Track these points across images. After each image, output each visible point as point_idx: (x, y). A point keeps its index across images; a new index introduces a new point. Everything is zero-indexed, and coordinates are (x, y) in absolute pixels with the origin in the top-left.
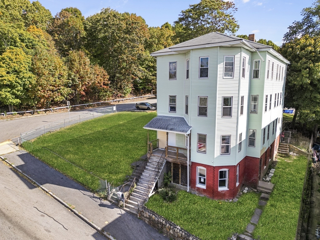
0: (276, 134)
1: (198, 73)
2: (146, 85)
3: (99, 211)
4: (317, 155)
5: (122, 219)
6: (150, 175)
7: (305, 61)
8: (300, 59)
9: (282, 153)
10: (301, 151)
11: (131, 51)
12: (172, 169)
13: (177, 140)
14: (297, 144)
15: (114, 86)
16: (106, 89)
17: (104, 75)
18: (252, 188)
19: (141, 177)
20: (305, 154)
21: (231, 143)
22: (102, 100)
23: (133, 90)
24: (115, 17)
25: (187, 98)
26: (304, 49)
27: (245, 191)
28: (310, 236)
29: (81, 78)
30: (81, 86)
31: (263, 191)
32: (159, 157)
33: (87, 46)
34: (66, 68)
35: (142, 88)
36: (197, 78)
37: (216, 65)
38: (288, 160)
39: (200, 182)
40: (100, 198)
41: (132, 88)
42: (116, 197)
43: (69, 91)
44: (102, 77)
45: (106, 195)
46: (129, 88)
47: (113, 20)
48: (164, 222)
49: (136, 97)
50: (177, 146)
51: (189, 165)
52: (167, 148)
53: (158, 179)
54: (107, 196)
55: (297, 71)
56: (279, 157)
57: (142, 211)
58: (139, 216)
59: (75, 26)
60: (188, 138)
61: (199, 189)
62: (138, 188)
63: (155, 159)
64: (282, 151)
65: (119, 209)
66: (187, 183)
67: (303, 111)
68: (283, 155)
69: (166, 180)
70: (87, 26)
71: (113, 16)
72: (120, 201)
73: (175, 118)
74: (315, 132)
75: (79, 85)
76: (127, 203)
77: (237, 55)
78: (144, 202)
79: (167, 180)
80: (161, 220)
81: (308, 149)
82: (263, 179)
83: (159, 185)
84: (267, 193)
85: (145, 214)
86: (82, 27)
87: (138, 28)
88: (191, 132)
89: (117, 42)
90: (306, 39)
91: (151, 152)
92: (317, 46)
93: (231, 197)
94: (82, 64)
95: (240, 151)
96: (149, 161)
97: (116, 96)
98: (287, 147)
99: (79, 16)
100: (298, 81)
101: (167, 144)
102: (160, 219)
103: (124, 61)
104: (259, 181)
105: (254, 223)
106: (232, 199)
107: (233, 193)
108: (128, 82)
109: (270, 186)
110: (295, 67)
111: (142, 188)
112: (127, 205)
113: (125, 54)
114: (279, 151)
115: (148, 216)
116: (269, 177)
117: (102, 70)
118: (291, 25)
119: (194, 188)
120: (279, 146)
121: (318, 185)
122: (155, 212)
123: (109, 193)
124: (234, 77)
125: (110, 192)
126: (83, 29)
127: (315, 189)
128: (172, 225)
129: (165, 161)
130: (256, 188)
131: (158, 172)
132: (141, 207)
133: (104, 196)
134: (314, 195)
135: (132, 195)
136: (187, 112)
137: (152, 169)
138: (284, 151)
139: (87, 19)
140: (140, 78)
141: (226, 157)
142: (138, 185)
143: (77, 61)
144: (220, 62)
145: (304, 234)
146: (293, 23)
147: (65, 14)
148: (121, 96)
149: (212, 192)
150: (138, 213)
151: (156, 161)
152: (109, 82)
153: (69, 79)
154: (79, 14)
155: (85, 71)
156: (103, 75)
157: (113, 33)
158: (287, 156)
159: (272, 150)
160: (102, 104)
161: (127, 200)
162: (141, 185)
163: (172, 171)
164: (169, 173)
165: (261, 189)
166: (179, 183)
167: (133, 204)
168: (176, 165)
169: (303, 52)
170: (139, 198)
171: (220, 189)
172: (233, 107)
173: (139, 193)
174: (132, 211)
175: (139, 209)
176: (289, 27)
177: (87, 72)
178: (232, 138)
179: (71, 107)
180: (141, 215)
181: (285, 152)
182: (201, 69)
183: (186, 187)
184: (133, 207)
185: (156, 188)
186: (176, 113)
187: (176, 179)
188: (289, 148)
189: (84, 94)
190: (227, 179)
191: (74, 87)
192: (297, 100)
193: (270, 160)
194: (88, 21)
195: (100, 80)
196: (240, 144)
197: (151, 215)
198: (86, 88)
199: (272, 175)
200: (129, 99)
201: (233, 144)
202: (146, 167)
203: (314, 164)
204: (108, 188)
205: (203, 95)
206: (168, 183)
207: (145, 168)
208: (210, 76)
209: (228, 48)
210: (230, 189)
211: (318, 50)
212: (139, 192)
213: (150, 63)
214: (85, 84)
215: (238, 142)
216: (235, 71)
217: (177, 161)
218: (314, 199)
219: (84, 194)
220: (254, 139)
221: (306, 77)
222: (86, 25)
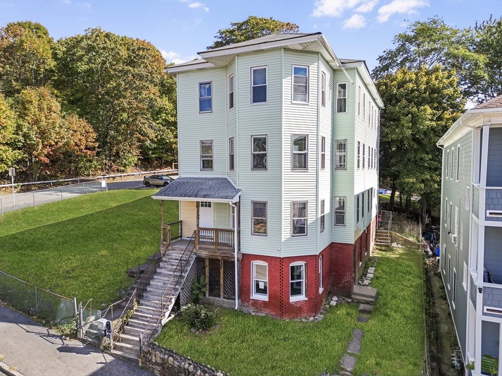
0: (371, 212)
1: (248, 95)
2: (163, 153)
3: (58, 361)
4: (430, 246)
5: (106, 372)
6: (164, 284)
7: (406, 103)
8: (398, 101)
9: (381, 246)
10: (409, 241)
11: (137, 94)
12: (207, 270)
13: (215, 219)
14: (401, 231)
15: (105, 151)
16: (90, 155)
17: (88, 133)
18: (344, 298)
19: (148, 289)
20: (414, 244)
21: (309, 215)
22: (83, 176)
23: (139, 159)
24: (109, 38)
25: (231, 141)
26: (403, 87)
27: (333, 303)
28: (444, 368)
29: (43, 134)
30: (40, 146)
31: (361, 300)
32: (182, 250)
33: (57, 85)
34: (13, 113)
35: (156, 157)
36: (248, 103)
37: (280, 80)
38: (391, 254)
39: (259, 290)
40: (62, 336)
41: (139, 156)
42: (96, 332)
43: (17, 154)
44: (83, 136)
45: (75, 330)
46: (133, 156)
47: (103, 42)
48: (191, 368)
49: (146, 172)
50: (215, 228)
51: (238, 260)
52: (197, 232)
53: (180, 289)
54: (77, 331)
55: (395, 120)
56: (377, 251)
57: (149, 352)
58: (142, 363)
59: (36, 50)
60: (236, 209)
61: (255, 302)
62: (140, 309)
63: (176, 255)
64: (381, 242)
65: (101, 354)
66: (234, 295)
67: (407, 180)
68: (383, 248)
69: (196, 292)
70: (58, 52)
71: (104, 36)
72: (103, 336)
73: (212, 179)
74: (423, 214)
75: (38, 145)
76: (119, 340)
77: (312, 66)
78: (153, 334)
79: (198, 292)
80: (185, 364)
81: (417, 238)
82: (359, 283)
83: (181, 301)
84: (368, 303)
85: (154, 357)
86: (47, 53)
87: (148, 58)
88: (240, 200)
89: (112, 79)
90: (405, 73)
91: (168, 242)
92: (420, 82)
93: (312, 312)
94: (44, 109)
95: (323, 231)
96: (164, 259)
97: (110, 169)
98: (387, 236)
99: (43, 35)
100: (396, 133)
101: (198, 225)
102: (183, 363)
103: (123, 110)
104: (355, 286)
105: (353, 354)
106: (314, 316)
107: (314, 305)
108: (130, 146)
109: (371, 291)
110: (392, 113)
111: (148, 310)
112: (117, 344)
113: (125, 97)
114: (377, 242)
115: (159, 361)
116: (367, 279)
117: (83, 122)
118: (381, 55)
119: (248, 302)
120: (376, 235)
121: (439, 289)
122: (174, 351)
123: (80, 324)
124: (310, 102)
125: (83, 323)
126: (50, 55)
127: (436, 296)
128: (206, 372)
129: (194, 257)
130: (349, 297)
131: (181, 276)
132: (146, 343)
133: (70, 331)
134: (436, 305)
135: (130, 323)
136: (232, 167)
137: (170, 273)
138: (383, 242)
139: (58, 41)
140: (152, 140)
141: (300, 239)
142: (142, 305)
143: (35, 103)
144: (286, 75)
145: (435, 364)
146: (385, 52)
147: (18, 30)
148: (118, 171)
149: (279, 305)
150: (139, 358)
151: (176, 258)
152: (97, 145)
153: (18, 134)
154: (43, 33)
155: (50, 121)
156: (86, 131)
157: (104, 63)
158: (389, 249)
159: (368, 238)
160: (82, 181)
161: (118, 334)
162: (148, 303)
163: (207, 274)
164: (202, 279)
165: (358, 297)
166: (219, 296)
167: (131, 340)
168: (214, 262)
169: (402, 90)
170: (143, 329)
171: (293, 299)
172: (309, 152)
173: (144, 318)
174: (127, 355)
175: (141, 348)
176: (378, 57)
177: (54, 123)
178: (309, 206)
179: (22, 186)
180: (146, 361)
181: (386, 242)
182: (253, 87)
183: (233, 301)
184: (129, 346)
185: (176, 307)
186: (214, 171)
187: (214, 289)
188: (391, 236)
189: (47, 161)
190: (303, 280)
191: (28, 148)
192: (396, 165)
193: (366, 253)
194: (61, 44)
195: (80, 140)
196: (323, 218)
197: (166, 356)
198: (52, 151)
199: (372, 276)
200: (134, 175)
201: (311, 217)
202: (158, 270)
203: (429, 260)
204: (79, 315)
205: (259, 133)
206: (200, 297)
207: (155, 273)
208: (269, 99)
209: (297, 52)
210: (309, 298)
211: (422, 87)
212: (142, 316)
213: (170, 117)
214: (51, 146)
215: (320, 215)
216: (310, 93)
217: (216, 254)
218: (438, 309)
219: (28, 332)
220: (344, 213)
221: (408, 128)
222: (56, 50)
